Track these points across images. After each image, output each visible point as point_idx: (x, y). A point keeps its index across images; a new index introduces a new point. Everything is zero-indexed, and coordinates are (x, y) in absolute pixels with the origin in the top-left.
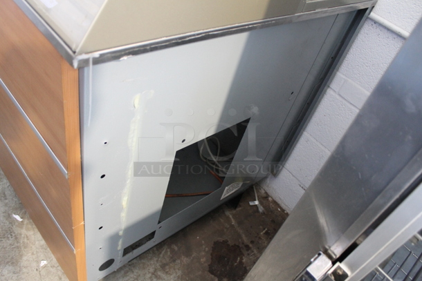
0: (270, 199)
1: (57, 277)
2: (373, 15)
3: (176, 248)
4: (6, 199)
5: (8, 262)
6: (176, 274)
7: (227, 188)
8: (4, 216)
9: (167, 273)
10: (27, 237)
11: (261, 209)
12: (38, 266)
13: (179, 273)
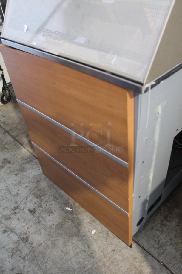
1: (104, 239)
3: (169, 205)
4: (58, 200)
5: (73, 235)
6: (176, 220)
8: (60, 210)
9: (169, 221)
10: (78, 219)
12: (91, 234)
13: (177, 220)
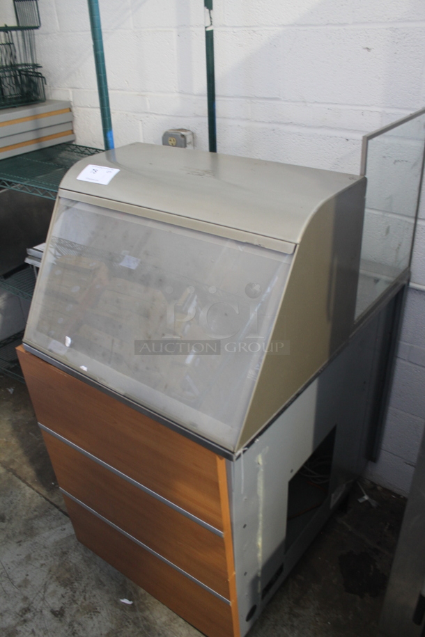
0: (379, 488)
2: (412, 285)
4: (104, 586)
7: (333, 495)
8: (112, 605)
10: (145, 619)
11: (374, 503)
